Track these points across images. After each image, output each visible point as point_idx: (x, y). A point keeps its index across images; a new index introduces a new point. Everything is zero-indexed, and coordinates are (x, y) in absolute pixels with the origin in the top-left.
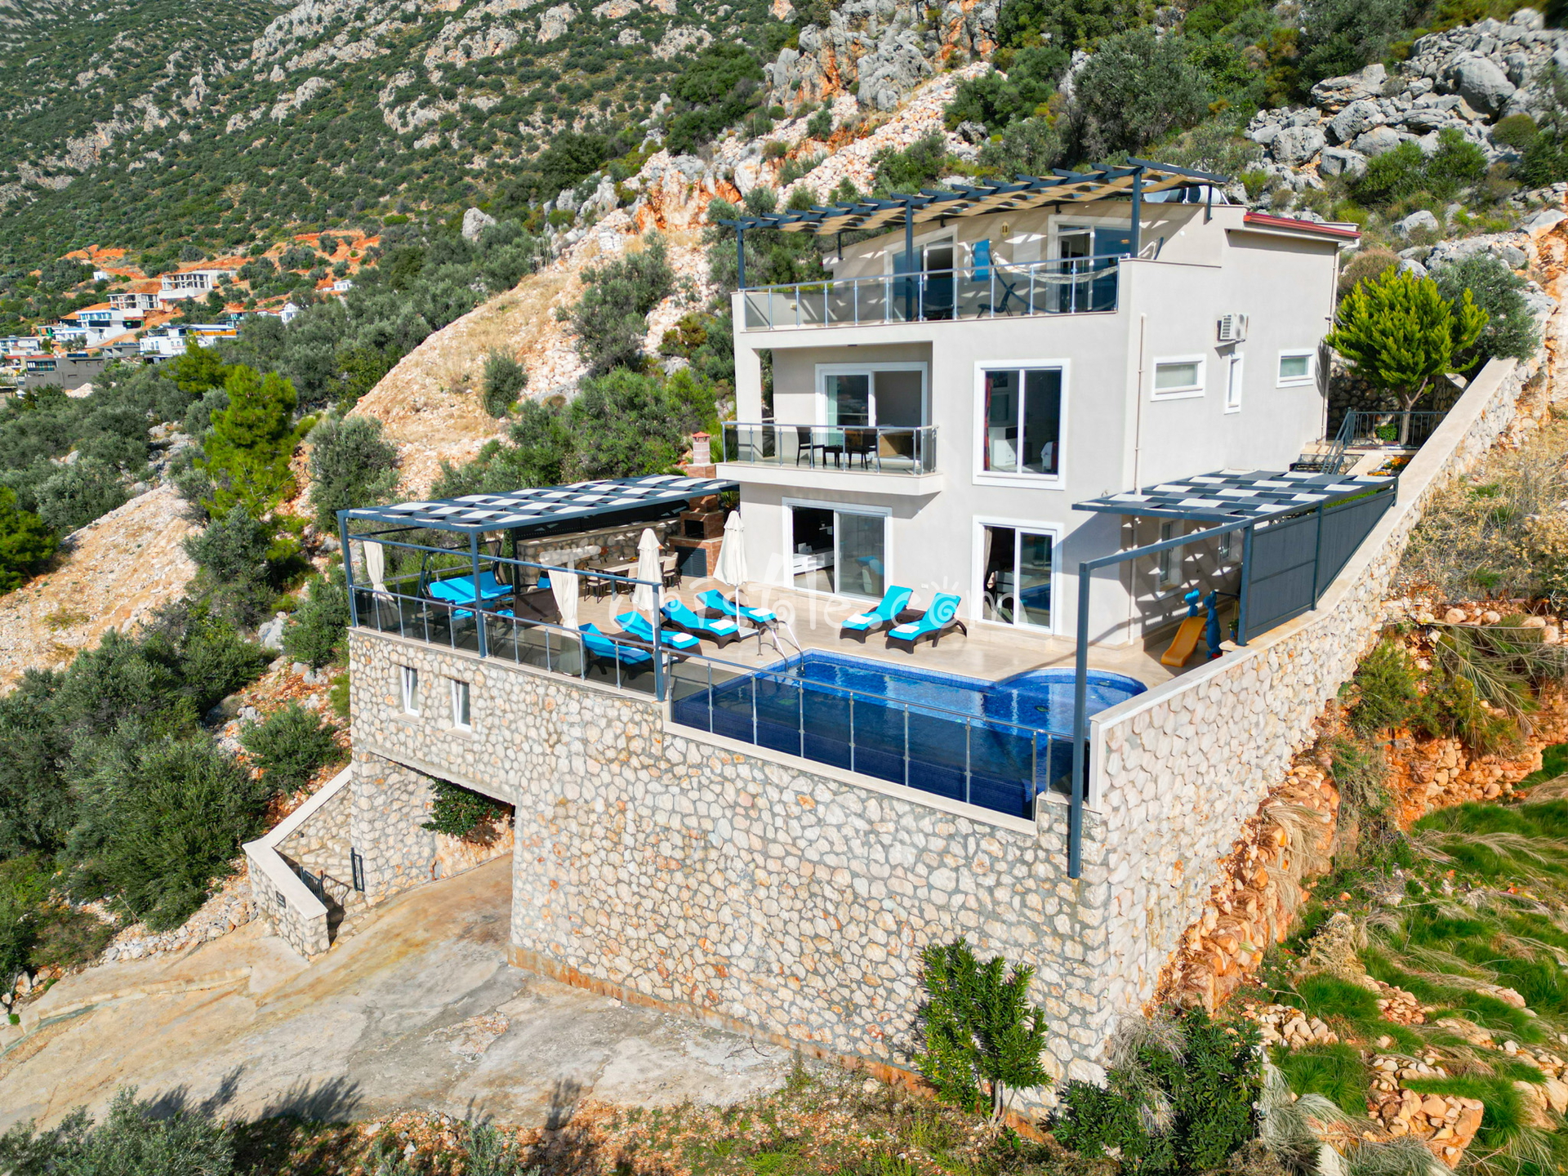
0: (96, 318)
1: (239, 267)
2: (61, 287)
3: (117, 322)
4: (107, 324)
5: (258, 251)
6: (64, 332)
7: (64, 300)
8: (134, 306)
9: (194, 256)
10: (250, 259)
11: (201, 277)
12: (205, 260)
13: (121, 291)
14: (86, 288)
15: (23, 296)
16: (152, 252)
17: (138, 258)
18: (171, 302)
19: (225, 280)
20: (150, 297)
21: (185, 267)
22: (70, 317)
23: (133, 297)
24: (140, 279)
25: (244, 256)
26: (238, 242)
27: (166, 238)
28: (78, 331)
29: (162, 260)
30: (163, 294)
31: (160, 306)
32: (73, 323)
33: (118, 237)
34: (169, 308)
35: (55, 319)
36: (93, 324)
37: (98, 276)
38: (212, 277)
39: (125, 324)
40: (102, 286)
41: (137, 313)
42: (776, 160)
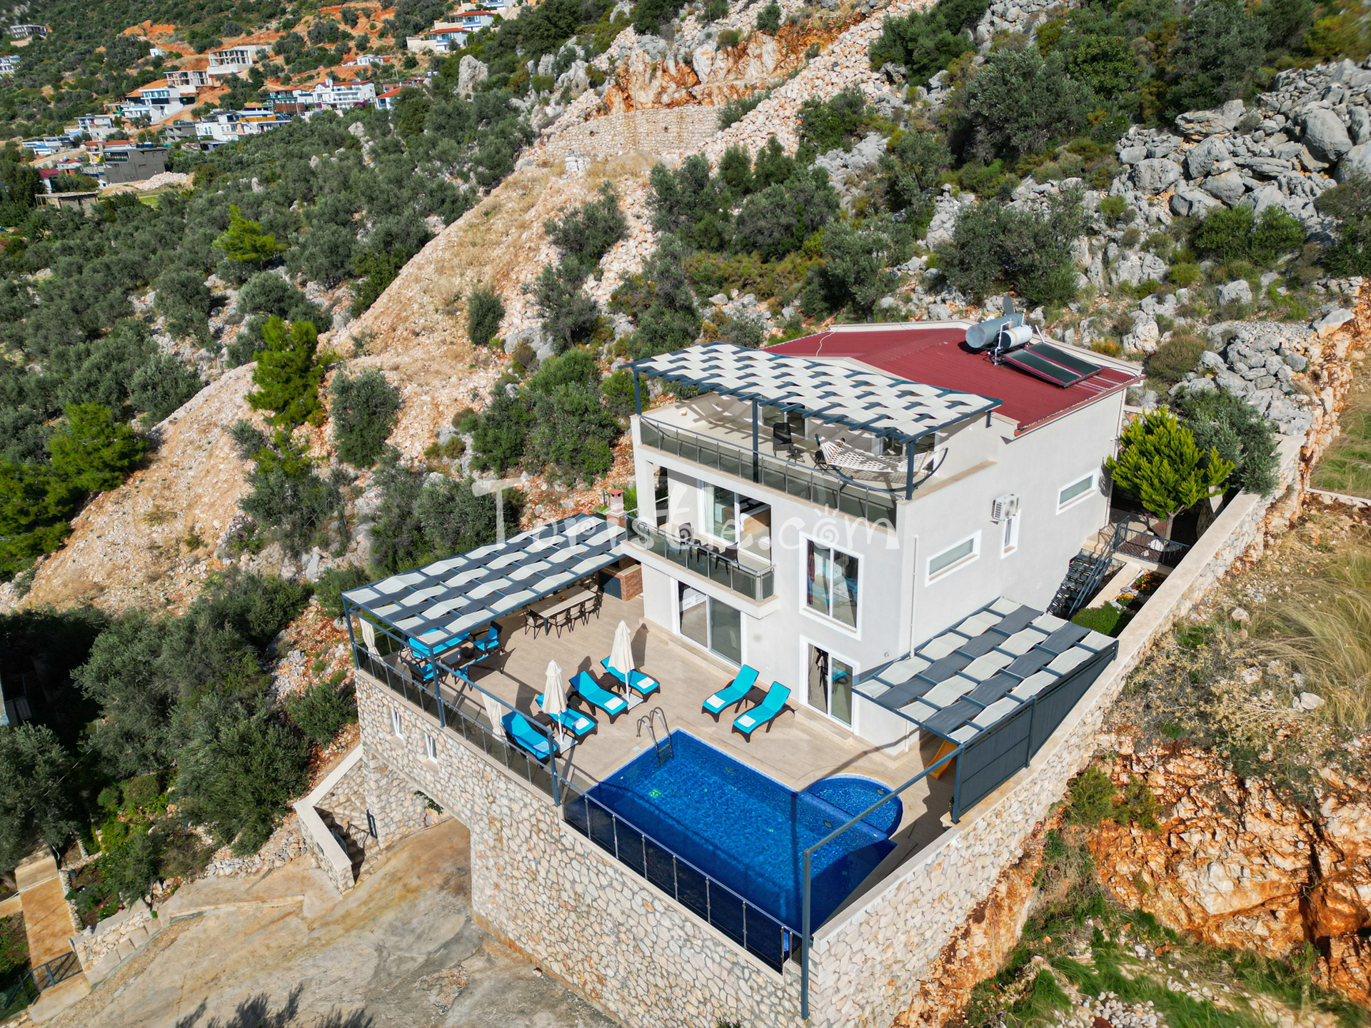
0: (156, 96)
1: (273, 41)
2: (124, 64)
3: (174, 99)
4: (167, 101)
5: (288, 25)
6: (132, 110)
7: (127, 77)
8: (187, 82)
9: (235, 32)
10: (283, 33)
11: (242, 52)
12: (244, 35)
13: (175, 68)
14: (146, 64)
15: (93, 74)
16: (198, 28)
17: (186, 34)
18: (218, 77)
19: (263, 56)
20: (201, 74)
21: (229, 43)
22: (135, 94)
23: (186, 74)
24: (190, 56)
25: (277, 30)
26: (272, 16)
27: (209, 13)
28: (143, 109)
29: (207, 36)
30: (213, 69)
31: (210, 82)
32: (137, 100)
33: (166, 12)
34: (217, 84)
35: (121, 97)
36: (155, 101)
37: (154, 52)
38: (251, 52)
39: (181, 100)
40: (158, 62)
41: (190, 89)
42: (730, 49)
